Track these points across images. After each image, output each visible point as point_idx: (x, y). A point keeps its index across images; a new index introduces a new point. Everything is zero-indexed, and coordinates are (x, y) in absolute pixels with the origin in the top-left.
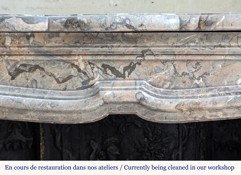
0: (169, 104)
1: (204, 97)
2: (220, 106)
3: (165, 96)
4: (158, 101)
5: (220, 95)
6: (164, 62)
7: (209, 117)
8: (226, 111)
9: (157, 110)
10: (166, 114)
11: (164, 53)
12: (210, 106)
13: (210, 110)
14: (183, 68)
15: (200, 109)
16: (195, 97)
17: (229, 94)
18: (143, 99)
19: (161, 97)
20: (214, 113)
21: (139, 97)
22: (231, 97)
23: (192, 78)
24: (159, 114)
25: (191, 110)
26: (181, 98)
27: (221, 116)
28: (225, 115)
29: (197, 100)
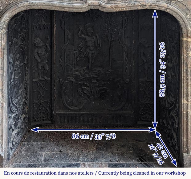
0: (108, 6)
1: (119, 3)
2: (124, 6)
3: (108, 3)
4: (105, 5)
5: (124, 3)
7: (121, 10)
8: (126, 8)
10: (108, 9)
12: (121, 6)
13: (121, 8)
15: (118, 7)
16: (117, 3)
17: (127, 2)
18: (101, 4)
19: (106, 3)
20: (123, 9)
21: (99, 3)
22: (127, 3)
24: (105, 9)
25: (115, 7)
26: (113, 4)
27: (125, 9)
28: (126, 9)
29: (117, 4)
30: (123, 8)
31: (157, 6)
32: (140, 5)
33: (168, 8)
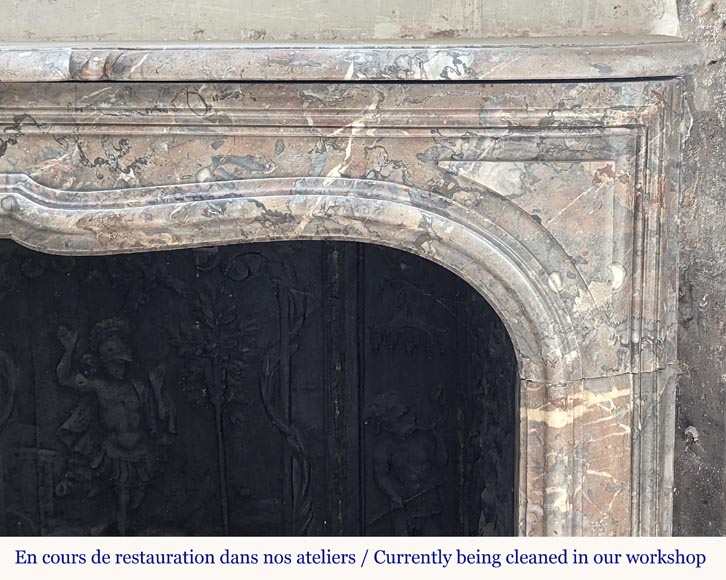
0: (65, 219)
1: (135, 205)
2: (159, 222)
3: (65, 202)
4: (45, 212)
5: (163, 201)
6: (60, 138)
7: (148, 244)
8: (178, 232)
9: (46, 230)
10: (66, 237)
11: (57, 122)
12: (142, 222)
13: (149, 231)
14: (96, 150)
15: (125, 228)
16: (122, 206)
17: (182, 200)
18: (16, 208)
19: (55, 206)
20: (156, 236)
21: (8, 204)
22: (180, 206)
23: (116, 170)
24: (52, 237)
25: (107, 229)
26: (93, 207)
27: (169, 241)
28: (178, 238)
29: (117, 211)
30: (161, 230)
31: (363, 220)
32: (256, 212)
33: (426, 236)
